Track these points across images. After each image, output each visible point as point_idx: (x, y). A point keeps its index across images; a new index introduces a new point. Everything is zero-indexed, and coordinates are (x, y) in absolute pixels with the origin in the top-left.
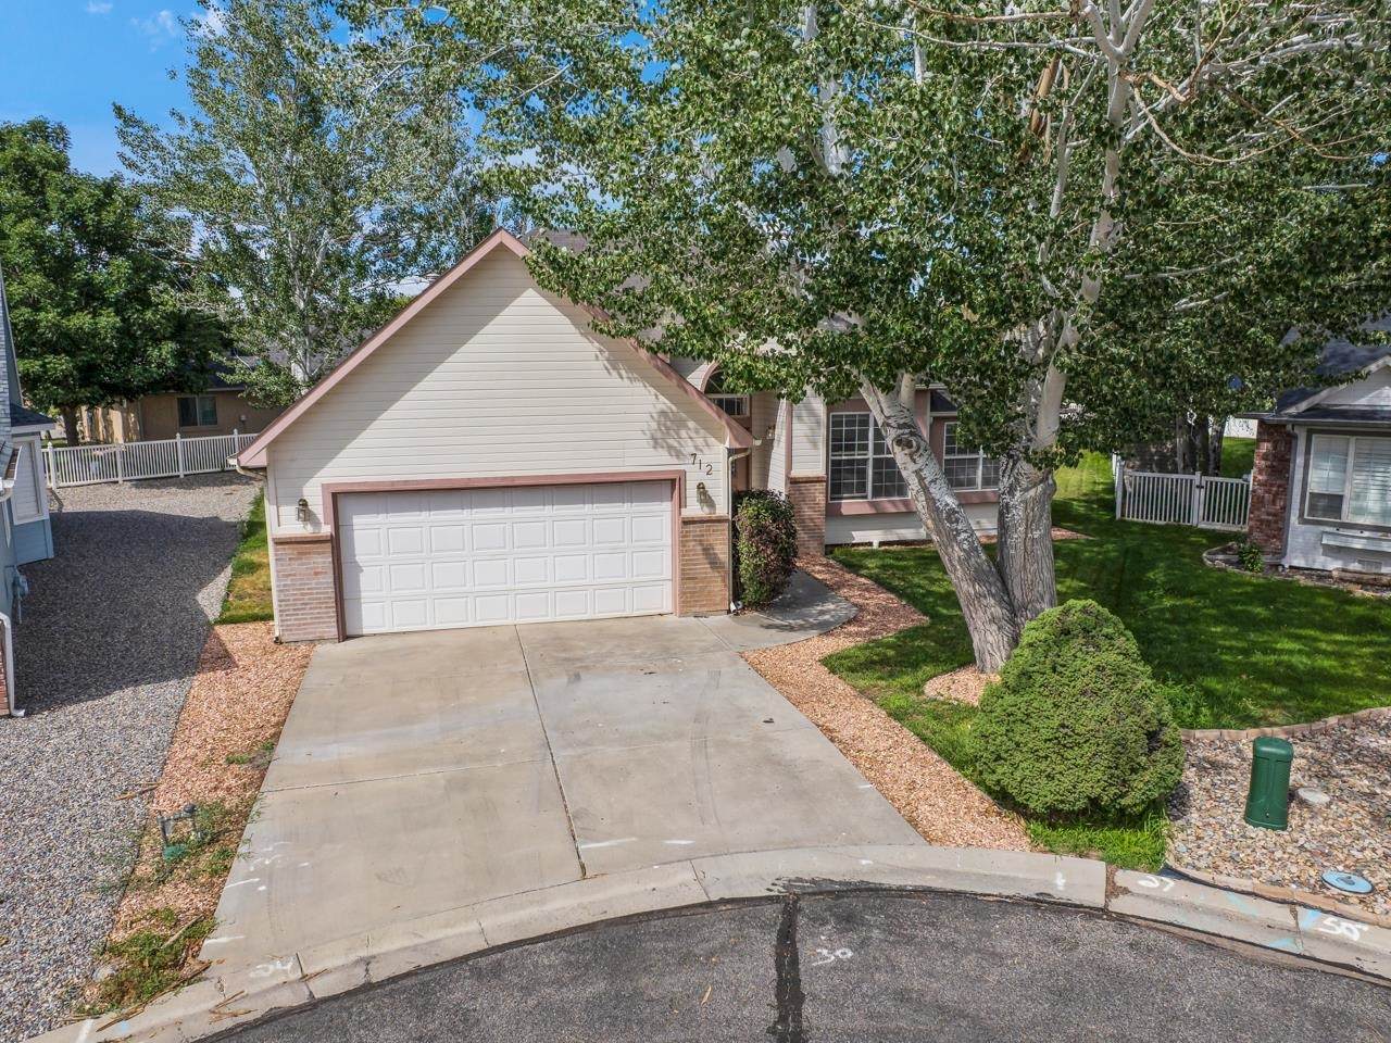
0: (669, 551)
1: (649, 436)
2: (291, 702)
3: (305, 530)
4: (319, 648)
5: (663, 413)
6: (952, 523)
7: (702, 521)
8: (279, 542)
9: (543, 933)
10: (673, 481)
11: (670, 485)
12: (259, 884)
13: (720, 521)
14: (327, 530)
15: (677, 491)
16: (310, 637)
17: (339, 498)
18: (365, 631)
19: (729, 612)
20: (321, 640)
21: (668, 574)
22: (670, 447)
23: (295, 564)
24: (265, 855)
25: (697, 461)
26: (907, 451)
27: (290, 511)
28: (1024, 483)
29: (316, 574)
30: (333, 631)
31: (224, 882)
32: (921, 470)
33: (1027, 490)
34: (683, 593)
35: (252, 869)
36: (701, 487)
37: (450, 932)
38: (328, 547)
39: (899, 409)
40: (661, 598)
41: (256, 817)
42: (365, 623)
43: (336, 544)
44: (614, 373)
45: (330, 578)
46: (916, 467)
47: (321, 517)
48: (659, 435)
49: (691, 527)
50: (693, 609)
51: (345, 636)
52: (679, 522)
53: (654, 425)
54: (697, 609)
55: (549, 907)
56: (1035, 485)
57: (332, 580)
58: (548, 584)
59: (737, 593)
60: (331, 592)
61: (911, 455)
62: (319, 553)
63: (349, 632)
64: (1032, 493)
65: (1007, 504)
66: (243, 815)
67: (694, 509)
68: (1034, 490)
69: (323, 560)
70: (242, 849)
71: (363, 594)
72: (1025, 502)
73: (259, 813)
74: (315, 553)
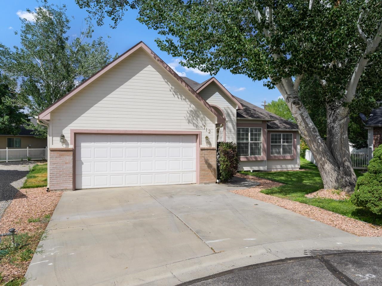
0: (195, 161)
1: (187, 119)
2: (56, 205)
3: (64, 147)
4: (66, 193)
5: (191, 111)
6: (314, 132)
7: (207, 149)
8: (52, 150)
9: (208, 275)
10: (197, 135)
11: (196, 136)
12: (49, 262)
13: (213, 149)
14: (71, 147)
15: (198, 139)
16: (62, 188)
17: (77, 135)
18: (83, 187)
19: (216, 183)
20: (66, 190)
21: (195, 169)
22: (194, 123)
23: (58, 159)
24: (51, 251)
25: (205, 128)
26: (297, 106)
27: (57, 139)
28: (339, 118)
29: (66, 163)
30: (71, 186)
31: (29, 263)
32: (302, 113)
33: (340, 120)
34: (200, 175)
35: (44, 257)
36: (207, 137)
37: (158, 277)
38: (71, 153)
39: (293, 91)
40: (192, 178)
41: (44, 238)
42: (83, 184)
43: (75, 152)
44: (176, 96)
45: (71, 165)
46: (300, 112)
47: (69, 142)
48: (190, 119)
49: (204, 151)
50: (204, 181)
51: (75, 189)
52: (199, 150)
53: (188, 115)
54: (205, 181)
55: (204, 265)
56: (344, 118)
57: (72, 166)
58: (152, 171)
59: (219, 176)
60: (71, 170)
61: (299, 108)
62: (68, 155)
63: (77, 188)
64: (343, 121)
65: (333, 126)
66: (38, 238)
67: (204, 145)
68: (343, 120)
69: (69, 158)
70: (39, 250)
71: (83, 173)
72: (340, 125)
73: (46, 237)
74: (66, 155)
